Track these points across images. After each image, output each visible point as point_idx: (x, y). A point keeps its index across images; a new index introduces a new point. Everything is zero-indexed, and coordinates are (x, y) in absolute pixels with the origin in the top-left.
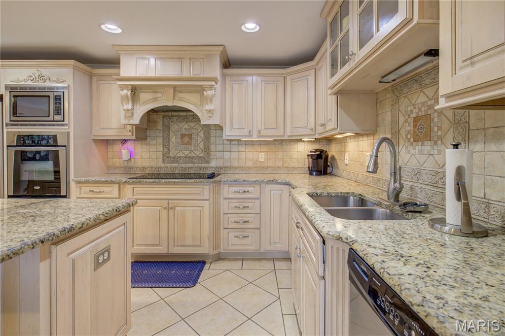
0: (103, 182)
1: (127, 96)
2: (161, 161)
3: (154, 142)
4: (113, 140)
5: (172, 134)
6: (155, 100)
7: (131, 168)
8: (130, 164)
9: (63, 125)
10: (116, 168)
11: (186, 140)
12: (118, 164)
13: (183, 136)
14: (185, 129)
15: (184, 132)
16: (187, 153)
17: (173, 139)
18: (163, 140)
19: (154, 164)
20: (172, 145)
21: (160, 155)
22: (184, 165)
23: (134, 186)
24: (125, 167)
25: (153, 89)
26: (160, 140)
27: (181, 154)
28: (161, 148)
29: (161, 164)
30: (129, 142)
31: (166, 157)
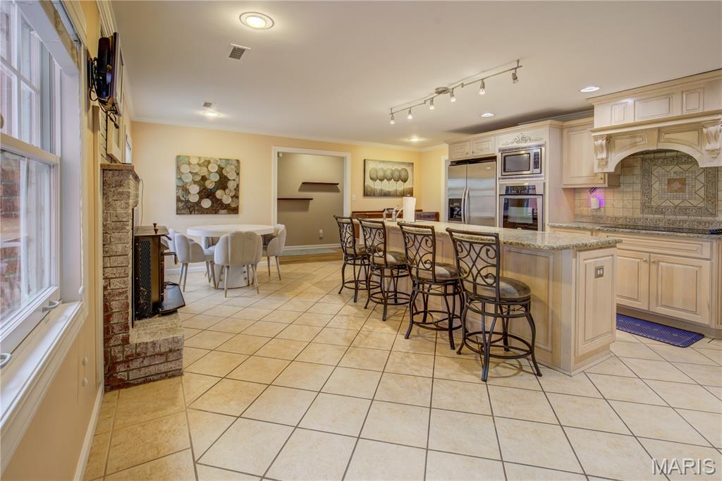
0: (575, 228)
1: (601, 146)
2: (638, 211)
3: (630, 189)
4: (580, 188)
5: (654, 179)
6: (634, 145)
7: (601, 218)
8: (599, 214)
9: (541, 177)
10: (583, 216)
11: (677, 185)
12: (585, 213)
13: (670, 182)
14: (675, 173)
15: (673, 176)
16: (677, 202)
17: (656, 186)
18: (641, 187)
19: (629, 214)
20: (654, 193)
21: (638, 204)
22: (672, 217)
23: (608, 234)
24: (593, 216)
25: (632, 135)
26: (638, 187)
27: (668, 203)
28: (638, 196)
29: (638, 214)
30: (598, 190)
31: (645, 207)
